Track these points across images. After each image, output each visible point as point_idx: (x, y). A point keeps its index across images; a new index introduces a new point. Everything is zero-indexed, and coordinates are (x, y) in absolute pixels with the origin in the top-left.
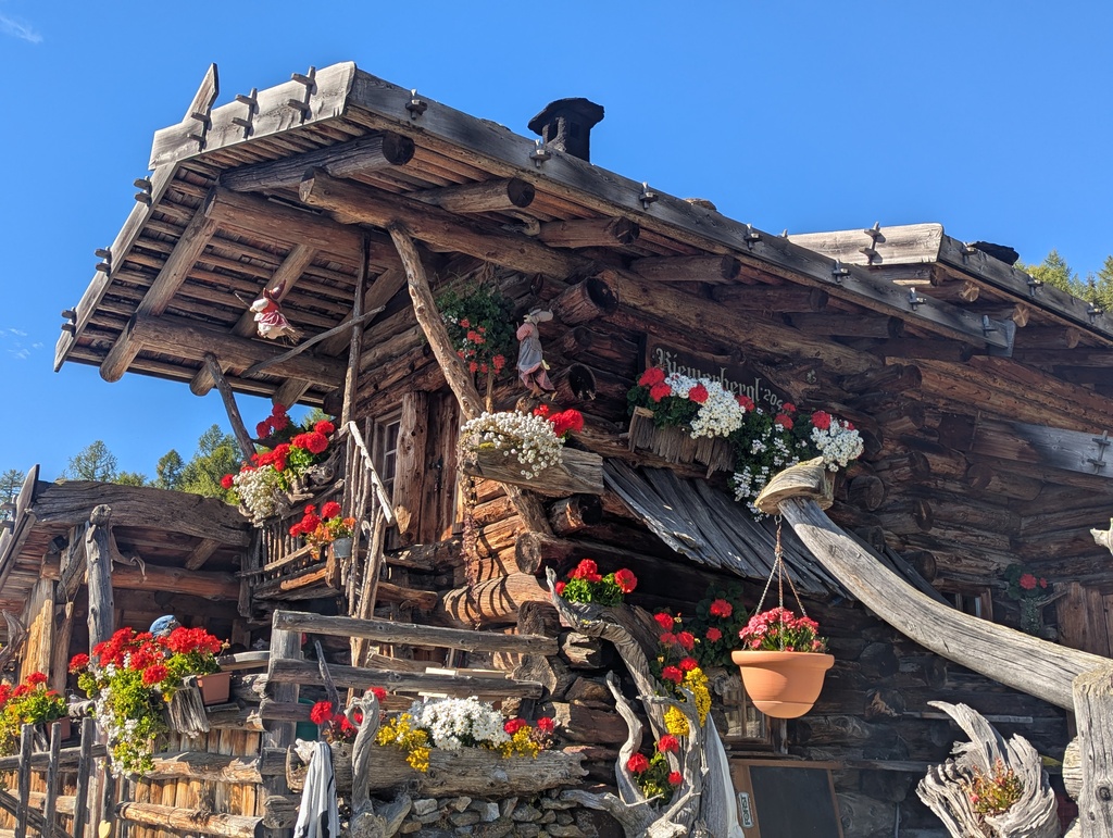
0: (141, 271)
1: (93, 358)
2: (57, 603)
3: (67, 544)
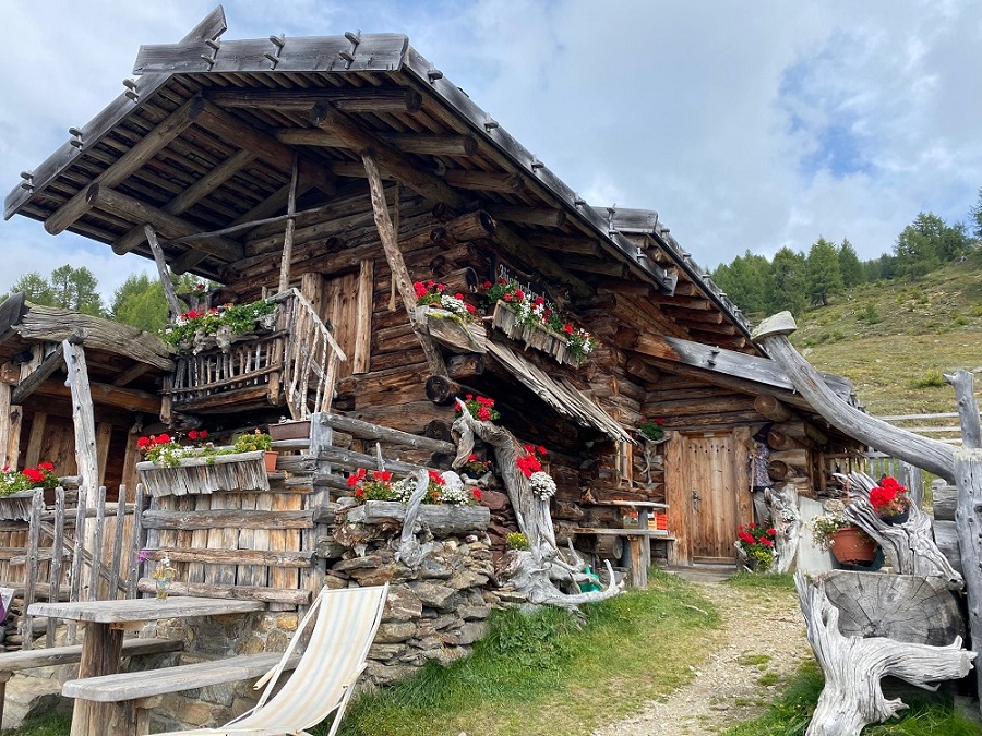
0: (106, 151)
1: (40, 214)
2: (12, 403)
3: (32, 358)
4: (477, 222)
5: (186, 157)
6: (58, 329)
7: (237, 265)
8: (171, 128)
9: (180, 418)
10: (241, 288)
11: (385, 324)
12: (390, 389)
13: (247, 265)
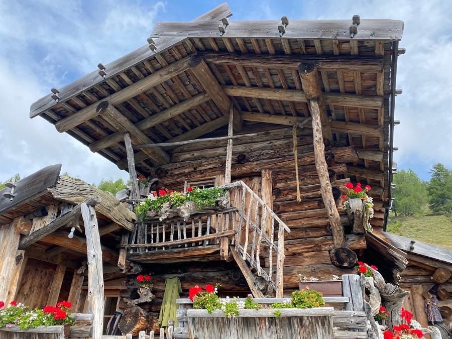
2: (19, 248)
3: (46, 214)
4: (352, 152)
5: (162, 95)
6: (76, 194)
7: (166, 167)
8: (169, 73)
9: (132, 265)
10: (168, 181)
11: (286, 210)
12: (294, 254)
13: (174, 167)
